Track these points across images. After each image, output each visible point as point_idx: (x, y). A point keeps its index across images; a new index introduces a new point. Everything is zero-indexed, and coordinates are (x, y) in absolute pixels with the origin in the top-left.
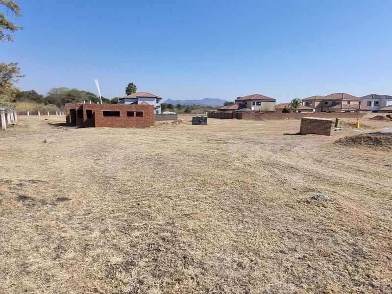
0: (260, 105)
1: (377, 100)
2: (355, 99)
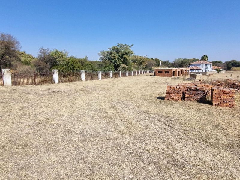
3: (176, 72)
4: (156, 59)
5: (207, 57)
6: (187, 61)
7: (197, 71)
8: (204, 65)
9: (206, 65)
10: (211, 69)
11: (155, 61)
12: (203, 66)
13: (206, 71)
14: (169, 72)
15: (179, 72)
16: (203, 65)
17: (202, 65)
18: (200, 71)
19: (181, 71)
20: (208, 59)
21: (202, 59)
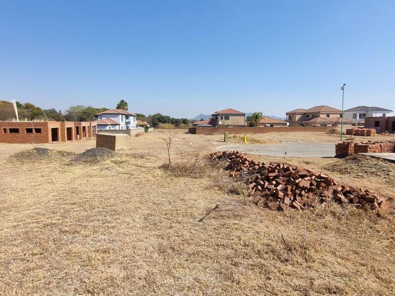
0: (229, 119)
1: (362, 112)
2: (335, 112)
3: (63, 130)
4: (28, 104)
5: (126, 103)
6: (93, 111)
7: (111, 129)
8: (124, 116)
9: (127, 117)
10: (135, 125)
11: (25, 108)
12: (122, 119)
13: (128, 127)
14: (38, 131)
15: (69, 130)
16: (122, 116)
17: (120, 115)
18: (117, 128)
19: (77, 128)
20: (128, 107)
21: (118, 107)
